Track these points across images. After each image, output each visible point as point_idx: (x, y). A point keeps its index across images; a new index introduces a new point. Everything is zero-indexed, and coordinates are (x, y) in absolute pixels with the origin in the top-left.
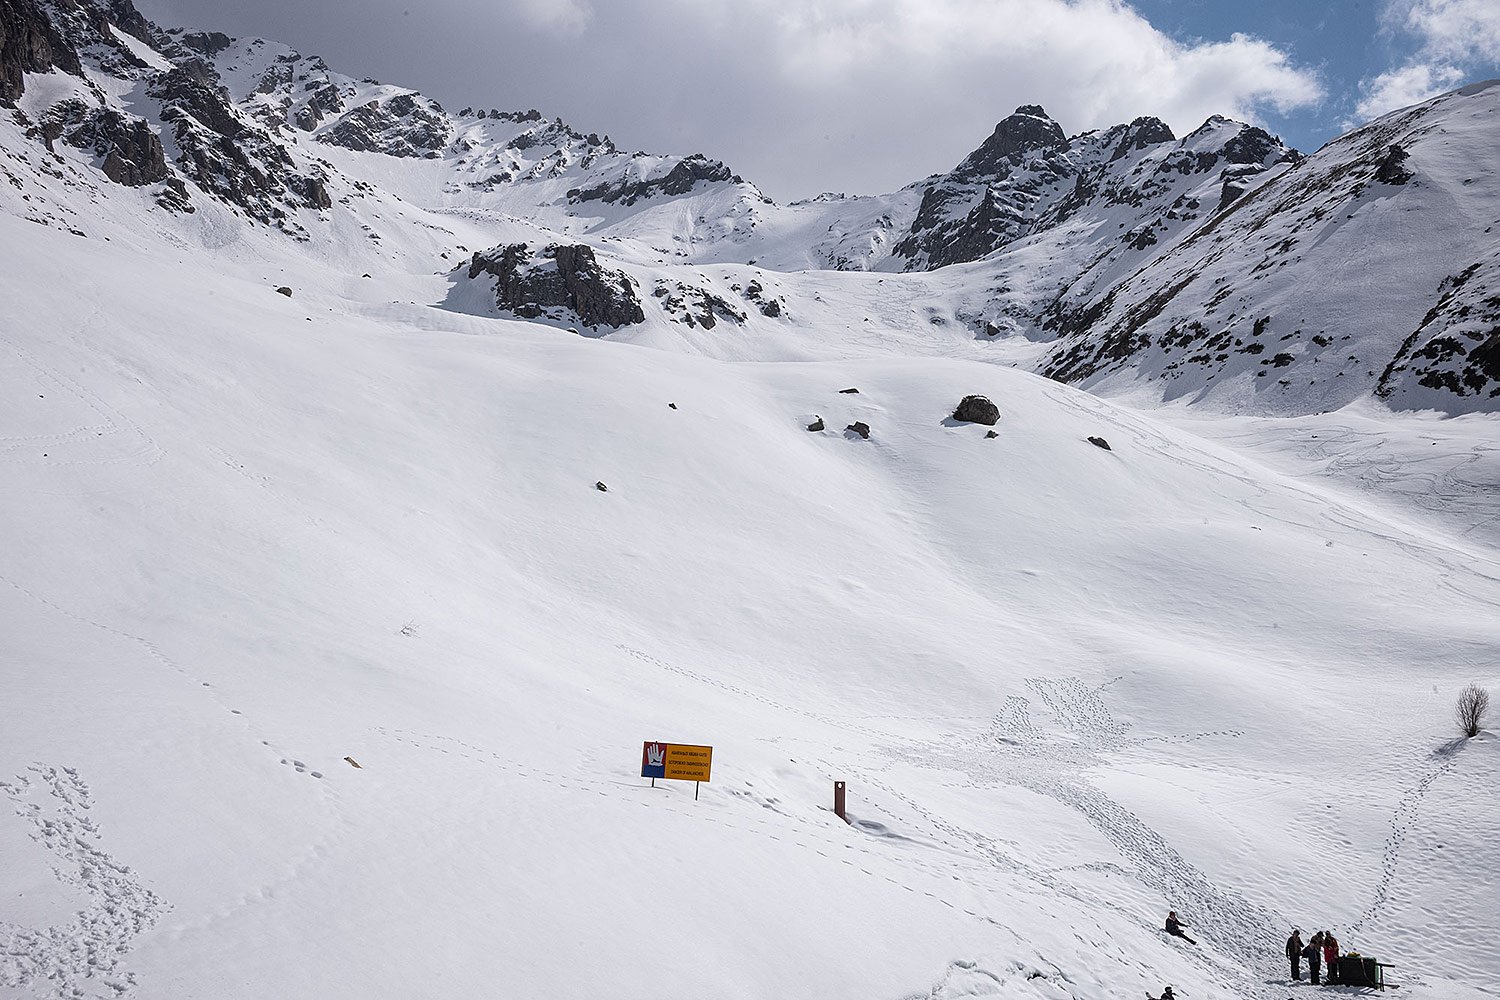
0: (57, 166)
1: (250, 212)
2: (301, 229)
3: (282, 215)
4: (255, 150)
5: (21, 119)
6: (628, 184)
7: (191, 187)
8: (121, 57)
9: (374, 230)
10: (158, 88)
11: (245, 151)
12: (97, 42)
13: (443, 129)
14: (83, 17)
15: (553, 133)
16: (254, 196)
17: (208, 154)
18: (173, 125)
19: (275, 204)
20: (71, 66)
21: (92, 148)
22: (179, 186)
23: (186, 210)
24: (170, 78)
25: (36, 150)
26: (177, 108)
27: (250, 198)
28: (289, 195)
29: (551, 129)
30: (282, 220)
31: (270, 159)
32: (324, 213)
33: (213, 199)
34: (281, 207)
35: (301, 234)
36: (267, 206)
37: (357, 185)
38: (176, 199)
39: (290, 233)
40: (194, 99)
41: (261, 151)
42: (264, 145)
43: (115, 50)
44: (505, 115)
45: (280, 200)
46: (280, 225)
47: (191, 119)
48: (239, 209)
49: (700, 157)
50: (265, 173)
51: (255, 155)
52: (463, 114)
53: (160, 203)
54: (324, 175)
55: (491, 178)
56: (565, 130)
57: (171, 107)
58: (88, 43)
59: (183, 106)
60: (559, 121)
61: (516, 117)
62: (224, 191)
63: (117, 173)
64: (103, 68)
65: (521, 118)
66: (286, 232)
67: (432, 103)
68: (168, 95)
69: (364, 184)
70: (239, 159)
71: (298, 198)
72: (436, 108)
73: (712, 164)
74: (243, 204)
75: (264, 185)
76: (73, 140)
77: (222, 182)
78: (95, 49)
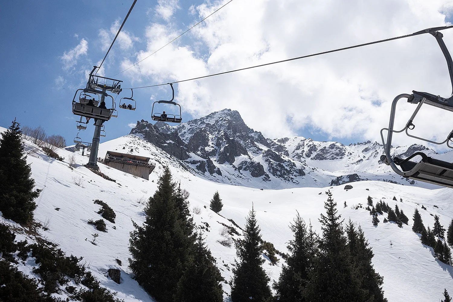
0: (241, 175)
1: (285, 179)
2: (297, 181)
3: (293, 179)
4: (287, 165)
5: (234, 167)
6: (395, 156)
7: (271, 175)
8: (257, 149)
9: (316, 179)
10: (265, 154)
11: (284, 165)
12: (252, 147)
13: (344, 150)
14: (249, 142)
15: (374, 146)
16: (286, 175)
17: (275, 167)
18: (268, 162)
19: (291, 176)
20: (245, 153)
21: (249, 170)
22: (267, 176)
23: (269, 181)
24: (267, 152)
25: (237, 173)
26: (269, 158)
27: (285, 176)
28: (295, 173)
29: (374, 145)
30: (293, 180)
31: (290, 166)
32: (303, 177)
33: (276, 177)
34: (292, 177)
35: (298, 183)
36: (289, 177)
37: (313, 169)
38: (267, 178)
39: (295, 183)
40: (272, 155)
41: (288, 164)
42: (289, 163)
43: (255, 148)
44: (361, 143)
45: (293, 175)
46: (292, 181)
47: (271, 160)
48: (283, 179)
49: (416, 144)
50: (289, 169)
51: (287, 166)
52: (350, 145)
53: (263, 180)
54: (304, 168)
55: (357, 161)
56: (378, 144)
57: (267, 158)
58: (250, 147)
59: (270, 157)
60: (376, 142)
61: (364, 143)
62: (279, 175)
63: (254, 175)
64: (253, 152)
65: (366, 143)
66: (294, 182)
67: (341, 144)
68: (267, 156)
69: (315, 168)
70: (282, 167)
71: (297, 174)
72: (342, 145)
73: (419, 146)
74: (284, 177)
75: (289, 172)
76: (245, 169)
77: (279, 173)
78: (251, 148)
